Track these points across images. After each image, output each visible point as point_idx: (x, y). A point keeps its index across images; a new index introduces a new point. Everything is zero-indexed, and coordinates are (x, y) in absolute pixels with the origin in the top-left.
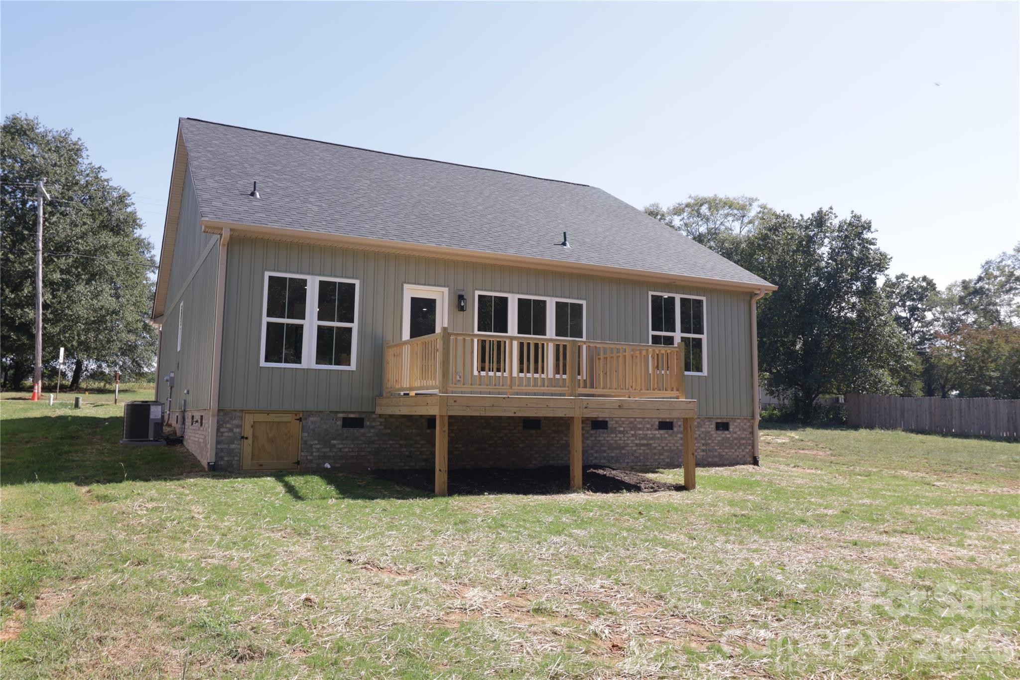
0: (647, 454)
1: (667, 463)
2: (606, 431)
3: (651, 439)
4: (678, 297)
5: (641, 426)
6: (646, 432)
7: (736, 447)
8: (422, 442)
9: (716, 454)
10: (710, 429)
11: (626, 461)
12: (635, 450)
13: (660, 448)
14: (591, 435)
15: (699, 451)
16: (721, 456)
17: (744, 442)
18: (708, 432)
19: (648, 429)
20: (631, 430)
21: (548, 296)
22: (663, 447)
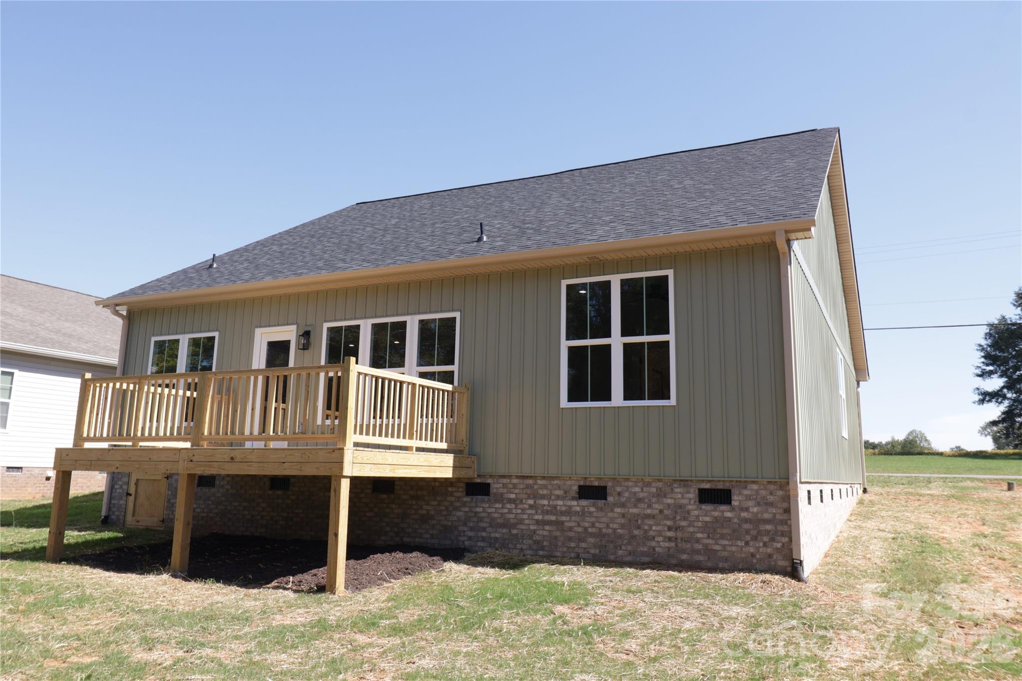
0: (556, 538)
1: (594, 555)
2: (486, 498)
3: (562, 513)
4: (616, 282)
5: (545, 492)
6: (555, 503)
7: (748, 538)
8: (264, 505)
9: (699, 547)
10: (684, 501)
11: (519, 546)
12: (535, 531)
13: (580, 529)
14: (464, 504)
15: (660, 539)
16: (708, 551)
17: (768, 527)
18: (681, 506)
19: (558, 497)
20: (529, 498)
21: (408, 314)
22: (586, 529)
